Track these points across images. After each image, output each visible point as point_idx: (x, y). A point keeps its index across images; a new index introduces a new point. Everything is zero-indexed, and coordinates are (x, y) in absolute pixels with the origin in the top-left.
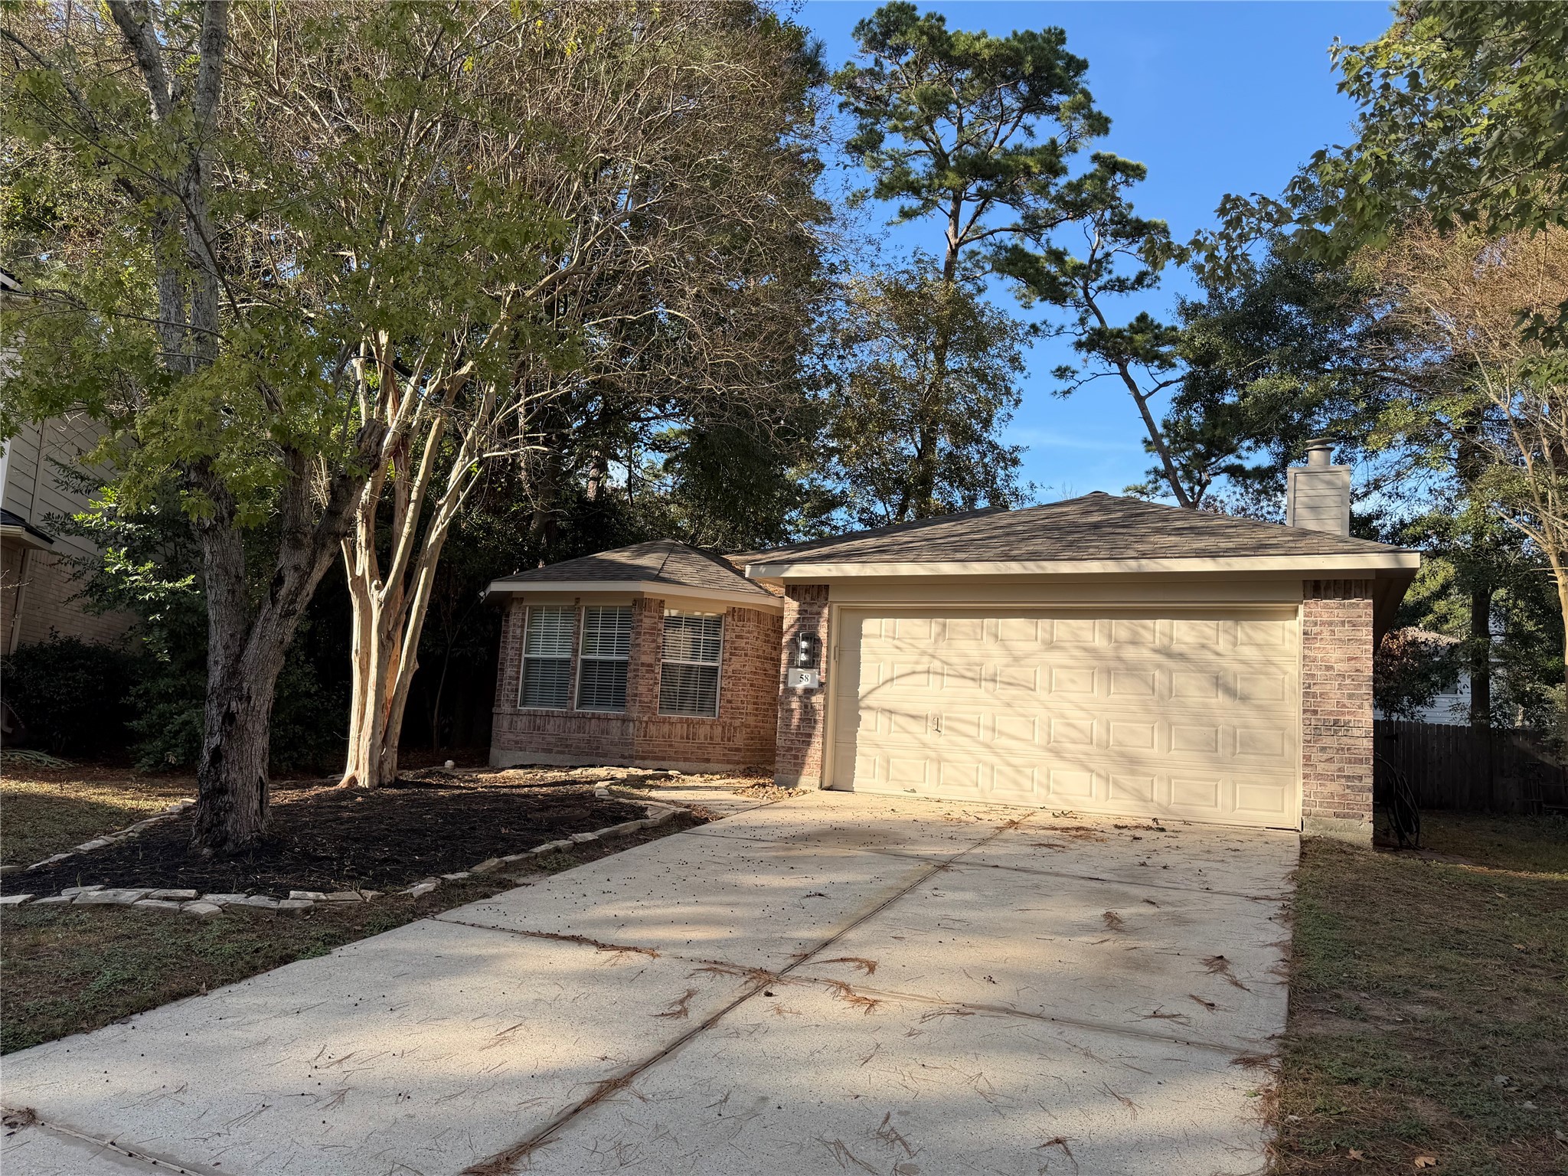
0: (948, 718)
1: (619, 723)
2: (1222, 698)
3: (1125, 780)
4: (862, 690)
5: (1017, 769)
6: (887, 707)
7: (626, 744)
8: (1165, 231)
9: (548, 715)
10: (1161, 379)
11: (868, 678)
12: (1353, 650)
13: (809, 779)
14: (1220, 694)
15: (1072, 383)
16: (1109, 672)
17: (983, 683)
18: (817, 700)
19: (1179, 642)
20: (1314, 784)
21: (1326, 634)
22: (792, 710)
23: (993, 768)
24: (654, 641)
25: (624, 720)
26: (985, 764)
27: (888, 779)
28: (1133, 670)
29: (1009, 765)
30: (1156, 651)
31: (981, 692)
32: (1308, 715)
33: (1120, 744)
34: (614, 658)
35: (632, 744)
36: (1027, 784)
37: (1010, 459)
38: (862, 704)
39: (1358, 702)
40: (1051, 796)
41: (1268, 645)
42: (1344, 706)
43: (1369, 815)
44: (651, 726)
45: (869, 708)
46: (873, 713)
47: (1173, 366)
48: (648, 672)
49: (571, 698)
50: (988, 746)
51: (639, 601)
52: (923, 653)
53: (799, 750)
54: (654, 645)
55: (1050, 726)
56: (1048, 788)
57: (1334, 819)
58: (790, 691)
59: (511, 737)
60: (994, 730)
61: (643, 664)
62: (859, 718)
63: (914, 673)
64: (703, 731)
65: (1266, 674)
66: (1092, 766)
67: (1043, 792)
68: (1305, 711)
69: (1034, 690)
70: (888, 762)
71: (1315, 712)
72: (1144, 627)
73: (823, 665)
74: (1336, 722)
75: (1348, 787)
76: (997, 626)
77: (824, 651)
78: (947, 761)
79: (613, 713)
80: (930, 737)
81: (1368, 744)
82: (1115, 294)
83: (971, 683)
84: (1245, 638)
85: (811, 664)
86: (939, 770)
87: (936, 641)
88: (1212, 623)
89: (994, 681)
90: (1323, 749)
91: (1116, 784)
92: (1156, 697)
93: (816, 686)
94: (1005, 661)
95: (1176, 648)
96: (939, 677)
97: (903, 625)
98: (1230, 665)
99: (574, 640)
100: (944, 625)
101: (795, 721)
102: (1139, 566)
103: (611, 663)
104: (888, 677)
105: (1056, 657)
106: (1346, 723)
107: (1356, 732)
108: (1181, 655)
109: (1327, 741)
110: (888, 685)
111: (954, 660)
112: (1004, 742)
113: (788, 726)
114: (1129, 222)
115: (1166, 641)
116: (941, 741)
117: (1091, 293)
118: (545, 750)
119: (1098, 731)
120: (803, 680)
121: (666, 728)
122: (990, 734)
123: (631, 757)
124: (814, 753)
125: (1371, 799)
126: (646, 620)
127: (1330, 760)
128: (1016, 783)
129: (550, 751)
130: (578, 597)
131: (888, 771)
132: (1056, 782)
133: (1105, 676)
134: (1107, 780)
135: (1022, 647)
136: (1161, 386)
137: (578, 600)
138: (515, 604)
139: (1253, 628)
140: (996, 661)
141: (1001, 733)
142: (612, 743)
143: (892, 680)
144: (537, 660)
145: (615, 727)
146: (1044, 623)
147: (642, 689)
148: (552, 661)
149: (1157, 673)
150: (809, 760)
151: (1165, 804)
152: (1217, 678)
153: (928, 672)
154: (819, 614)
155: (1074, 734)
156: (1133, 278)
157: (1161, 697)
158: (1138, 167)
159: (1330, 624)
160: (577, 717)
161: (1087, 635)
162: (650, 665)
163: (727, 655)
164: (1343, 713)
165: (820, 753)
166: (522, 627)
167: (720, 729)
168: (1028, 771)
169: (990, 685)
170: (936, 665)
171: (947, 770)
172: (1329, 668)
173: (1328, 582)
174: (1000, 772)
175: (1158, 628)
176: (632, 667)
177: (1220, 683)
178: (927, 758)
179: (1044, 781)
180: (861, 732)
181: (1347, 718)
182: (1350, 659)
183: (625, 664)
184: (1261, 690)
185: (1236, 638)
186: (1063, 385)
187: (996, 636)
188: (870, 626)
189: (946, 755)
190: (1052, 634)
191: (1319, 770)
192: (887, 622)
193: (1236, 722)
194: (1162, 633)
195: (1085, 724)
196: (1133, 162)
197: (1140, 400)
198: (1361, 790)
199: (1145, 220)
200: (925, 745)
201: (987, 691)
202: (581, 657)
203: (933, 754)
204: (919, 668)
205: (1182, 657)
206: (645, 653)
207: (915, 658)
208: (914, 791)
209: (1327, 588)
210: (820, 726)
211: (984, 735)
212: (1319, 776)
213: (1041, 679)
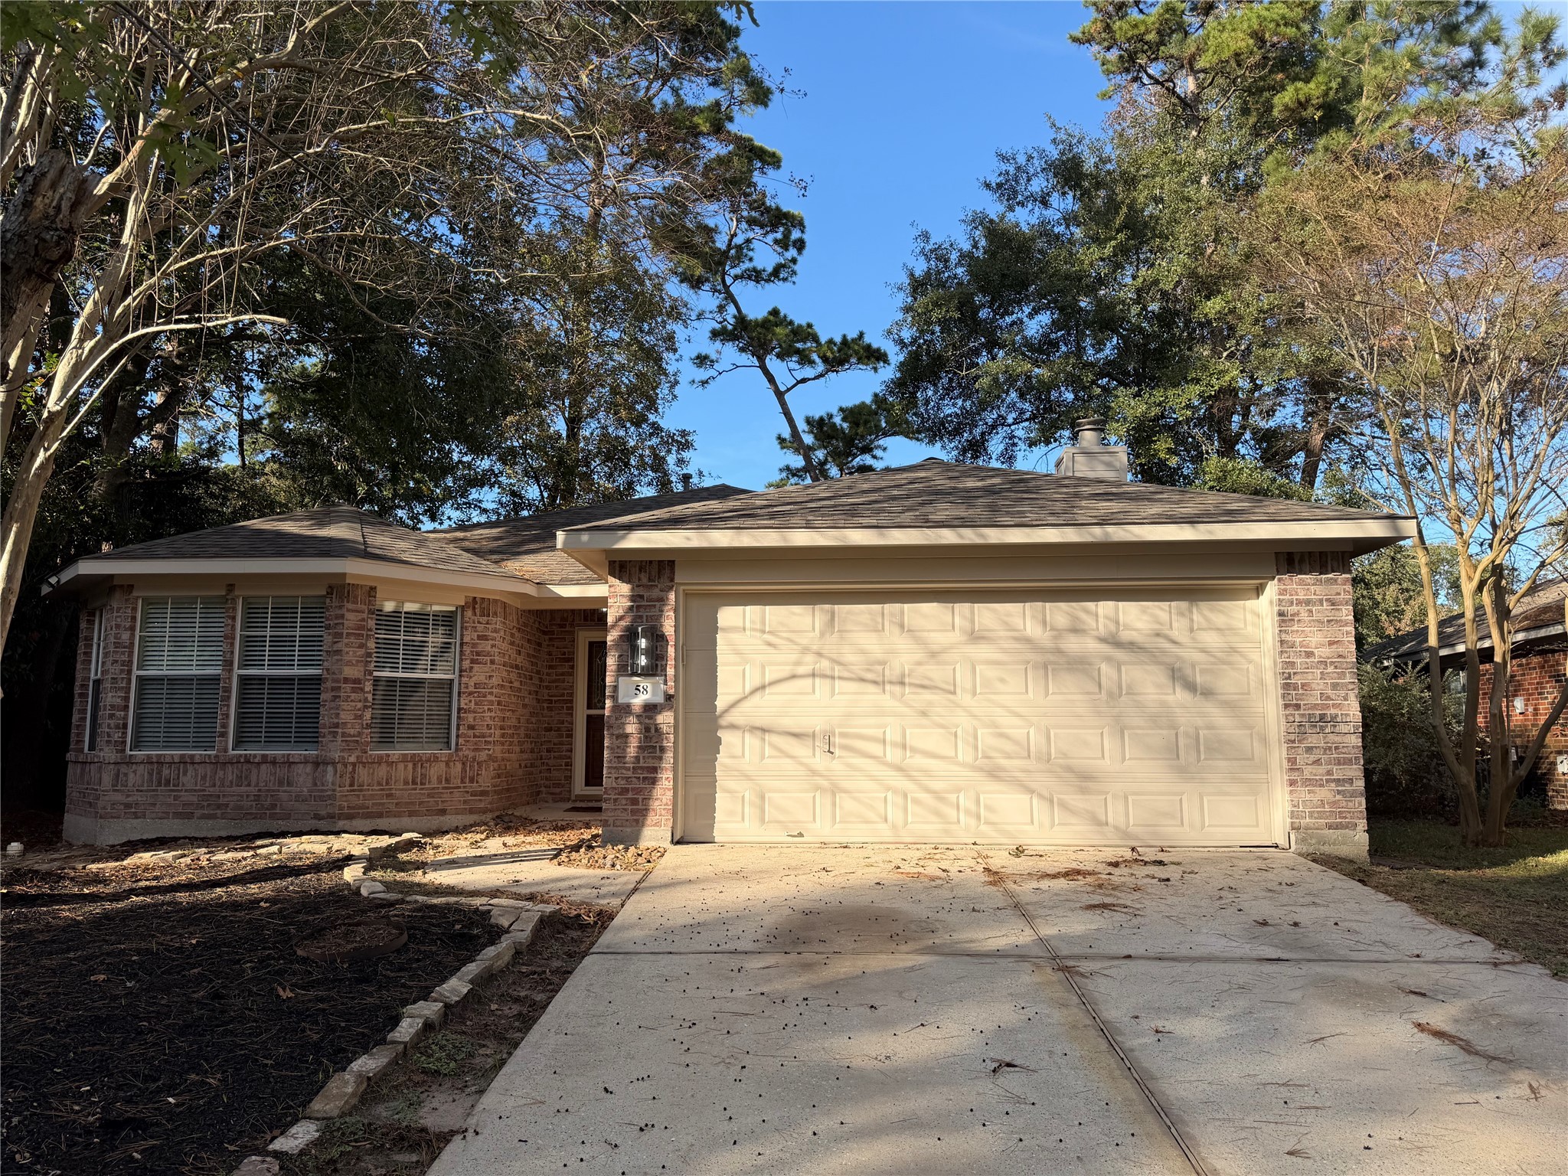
0: (843, 735)
1: (309, 768)
2: (1181, 696)
3: (1076, 800)
4: (721, 703)
5: (938, 796)
6: (758, 724)
7: (322, 798)
8: (801, 225)
9: (183, 761)
10: (799, 376)
11: (729, 684)
12: (1333, 632)
13: (655, 833)
14: (1178, 690)
15: (712, 373)
16: (1046, 667)
17: (888, 687)
18: (665, 719)
19: (1127, 627)
20: (1303, 793)
21: (1304, 615)
22: (627, 736)
23: (905, 796)
24: (361, 646)
25: (317, 764)
26: (895, 791)
27: (762, 820)
28: (1079, 665)
29: (928, 790)
30: (1103, 640)
31: (885, 699)
32: (1290, 711)
33: (1065, 756)
34: (296, 671)
35: (333, 797)
36: (952, 813)
37: (683, 442)
38: (723, 722)
39: (1342, 693)
40: (983, 827)
41: (1231, 629)
42: (1329, 698)
43: (1363, 824)
44: (360, 769)
45: (733, 727)
46: (738, 734)
47: (812, 362)
48: (354, 690)
49: (224, 735)
50: (899, 769)
51: (338, 588)
52: (805, 650)
53: (638, 791)
54: (362, 652)
55: (976, 738)
56: (978, 817)
57: (1327, 832)
58: (624, 710)
59: (119, 797)
60: (904, 747)
61: (346, 680)
62: (719, 741)
63: (794, 677)
64: (435, 771)
65: (1229, 663)
66: (1033, 785)
67: (973, 822)
68: (1286, 706)
69: (954, 693)
70: (763, 798)
71: (1298, 707)
72: (1087, 611)
73: (670, 671)
74: (1322, 717)
75: (1339, 792)
76: (902, 613)
77: (671, 651)
78: (846, 791)
79: (297, 753)
80: (820, 761)
81: (1356, 741)
82: (752, 284)
83: (872, 688)
84: (1204, 624)
85: (655, 669)
86: (834, 804)
87: (822, 634)
88: (1165, 605)
89: (902, 683)
90: (1309, 750)
91: (1063, 805)
92: (1104, 696)
93: (660, 699)
94: (919, 656)
95: (1126, 635)
96: (828, 681)
97: (774, 614)
98: (1191, 655)
99: (225, 647)
100: (833, 614)
101: (632, 751)
102: (1107, 534)
103: (289, 680)
104: (757, 683)
105: (983, 651)
106: (1334, 718)
107: (1343, 728)
108: (1132, 643)
109: (1313, 740)
110: (758, 695)
111: (850, 658)
112: (919, 761)
113: (621, 758)
114: (768, 210)
115: (1112, 627)
116: (836, 765)
117: (729, 280)
118: (178, 815)
119: (1036, 739)
120: (642, 693)
121: (382, 771)
122: (899, 752)
123: (331, 816)
124: (663, 792)
125: (1364, 806)
126: (349, 616)
127: (1317, 762)
128: (938, 813)
129: (189, 816)
130: (231, 583)
131: (763, 811)
132: (988, 808)
133: (1042, 672)
134: (1051, 801)
135: (939, 639)
136: (798, 382)
137: (231, 587)
138: (118, 595)
139: (1211, 610)
140: (904, 656)
141: (914, 750)
142: (298, 798)
143: (763, 687)
144: (159, 679)
145: (303, 776)
146: (963, 608)
147: (346, 717)
148: (187, 680)
149: (1104, 667)
150: (655, 805)
151: (1123, 826)
152: (1173, 670)
153: (813, 675)
154: (663, 600)
155: (1008, 747)
156: (770, 269)
157: (1110, 695)
158: (773, 155)
159: (1308, 602)
160: (236, 762)
161: (1018, 622)
162: (357, 681)
163: (466, 664)
164: (1328, 707)
165: (670, 794)
166: (132, 629)
167: (459, 766)
168: (953, 797)
169: (897, 689)
170: (824, 665)
171: (846, 803)
172: (1309, 654)
173: (1302, 554)
174: (916, 801)
175: (1101, 611)
176: (329, 684)
177: (1178, 675)
178: (817, 788)
179: (973, 807)
180: (722, 759)
181: (1333, 711)
182: (1331, 643)
183: (317, 680)
184: (1227, 684)
185: (1192, 620)
186: (702, 374)
187: (902, 626)
188: (729, 616)
189: (846, 784)
190: (973, 622)
191: (1307, 774)
192: (752, 611)
193: (1199, 722)
194: (1106, 617)
195: (1018, 733)
196: (770, 148)
197: (780, 395)
198: (1353, 794)
199: (785, 209)
200: (814, 773)
201: (892, 694)
202: (237, 672)
203: (825, 783)
204: (801, 670)
205: (1131, 646)
206: (349, 663)
207: (793, 657)
208: (801, 835)
209: (1301, 561)
210: (669, 756)
211: (892, 755)
212: (1308, 782)
213: (962, 677)
